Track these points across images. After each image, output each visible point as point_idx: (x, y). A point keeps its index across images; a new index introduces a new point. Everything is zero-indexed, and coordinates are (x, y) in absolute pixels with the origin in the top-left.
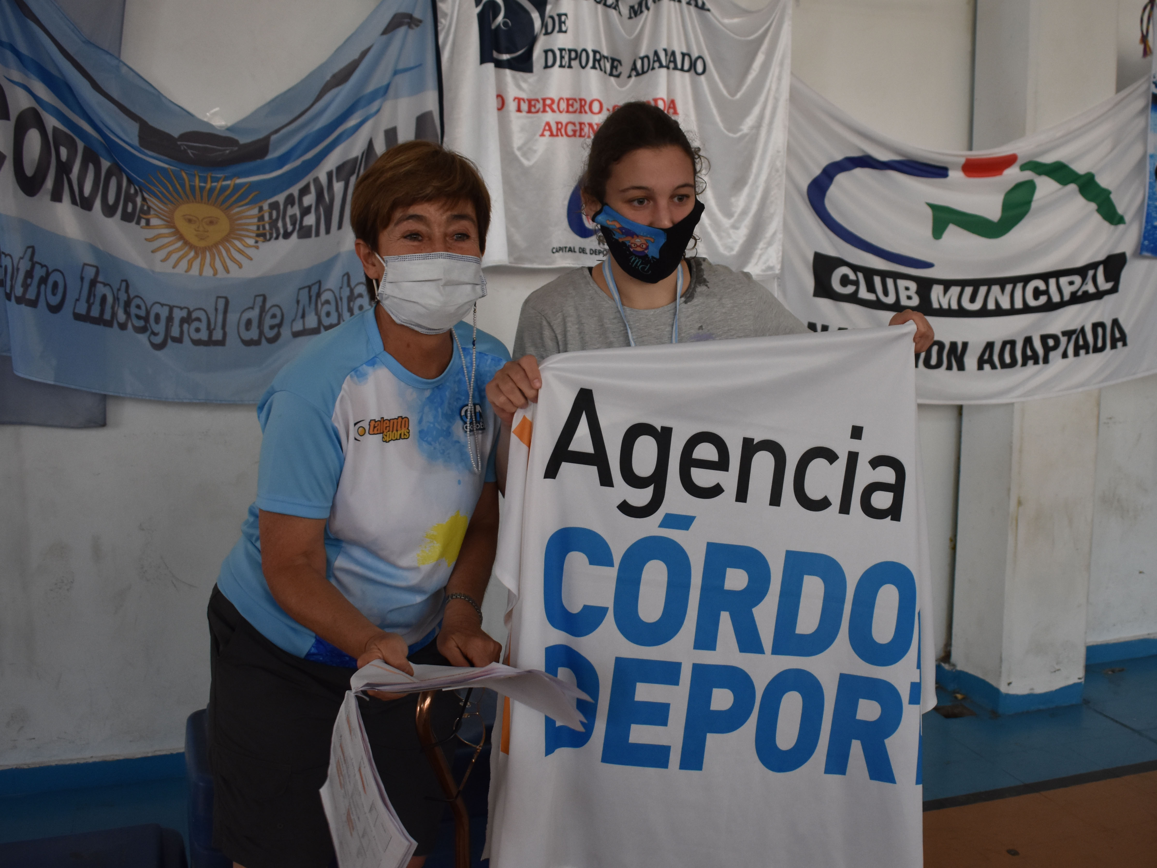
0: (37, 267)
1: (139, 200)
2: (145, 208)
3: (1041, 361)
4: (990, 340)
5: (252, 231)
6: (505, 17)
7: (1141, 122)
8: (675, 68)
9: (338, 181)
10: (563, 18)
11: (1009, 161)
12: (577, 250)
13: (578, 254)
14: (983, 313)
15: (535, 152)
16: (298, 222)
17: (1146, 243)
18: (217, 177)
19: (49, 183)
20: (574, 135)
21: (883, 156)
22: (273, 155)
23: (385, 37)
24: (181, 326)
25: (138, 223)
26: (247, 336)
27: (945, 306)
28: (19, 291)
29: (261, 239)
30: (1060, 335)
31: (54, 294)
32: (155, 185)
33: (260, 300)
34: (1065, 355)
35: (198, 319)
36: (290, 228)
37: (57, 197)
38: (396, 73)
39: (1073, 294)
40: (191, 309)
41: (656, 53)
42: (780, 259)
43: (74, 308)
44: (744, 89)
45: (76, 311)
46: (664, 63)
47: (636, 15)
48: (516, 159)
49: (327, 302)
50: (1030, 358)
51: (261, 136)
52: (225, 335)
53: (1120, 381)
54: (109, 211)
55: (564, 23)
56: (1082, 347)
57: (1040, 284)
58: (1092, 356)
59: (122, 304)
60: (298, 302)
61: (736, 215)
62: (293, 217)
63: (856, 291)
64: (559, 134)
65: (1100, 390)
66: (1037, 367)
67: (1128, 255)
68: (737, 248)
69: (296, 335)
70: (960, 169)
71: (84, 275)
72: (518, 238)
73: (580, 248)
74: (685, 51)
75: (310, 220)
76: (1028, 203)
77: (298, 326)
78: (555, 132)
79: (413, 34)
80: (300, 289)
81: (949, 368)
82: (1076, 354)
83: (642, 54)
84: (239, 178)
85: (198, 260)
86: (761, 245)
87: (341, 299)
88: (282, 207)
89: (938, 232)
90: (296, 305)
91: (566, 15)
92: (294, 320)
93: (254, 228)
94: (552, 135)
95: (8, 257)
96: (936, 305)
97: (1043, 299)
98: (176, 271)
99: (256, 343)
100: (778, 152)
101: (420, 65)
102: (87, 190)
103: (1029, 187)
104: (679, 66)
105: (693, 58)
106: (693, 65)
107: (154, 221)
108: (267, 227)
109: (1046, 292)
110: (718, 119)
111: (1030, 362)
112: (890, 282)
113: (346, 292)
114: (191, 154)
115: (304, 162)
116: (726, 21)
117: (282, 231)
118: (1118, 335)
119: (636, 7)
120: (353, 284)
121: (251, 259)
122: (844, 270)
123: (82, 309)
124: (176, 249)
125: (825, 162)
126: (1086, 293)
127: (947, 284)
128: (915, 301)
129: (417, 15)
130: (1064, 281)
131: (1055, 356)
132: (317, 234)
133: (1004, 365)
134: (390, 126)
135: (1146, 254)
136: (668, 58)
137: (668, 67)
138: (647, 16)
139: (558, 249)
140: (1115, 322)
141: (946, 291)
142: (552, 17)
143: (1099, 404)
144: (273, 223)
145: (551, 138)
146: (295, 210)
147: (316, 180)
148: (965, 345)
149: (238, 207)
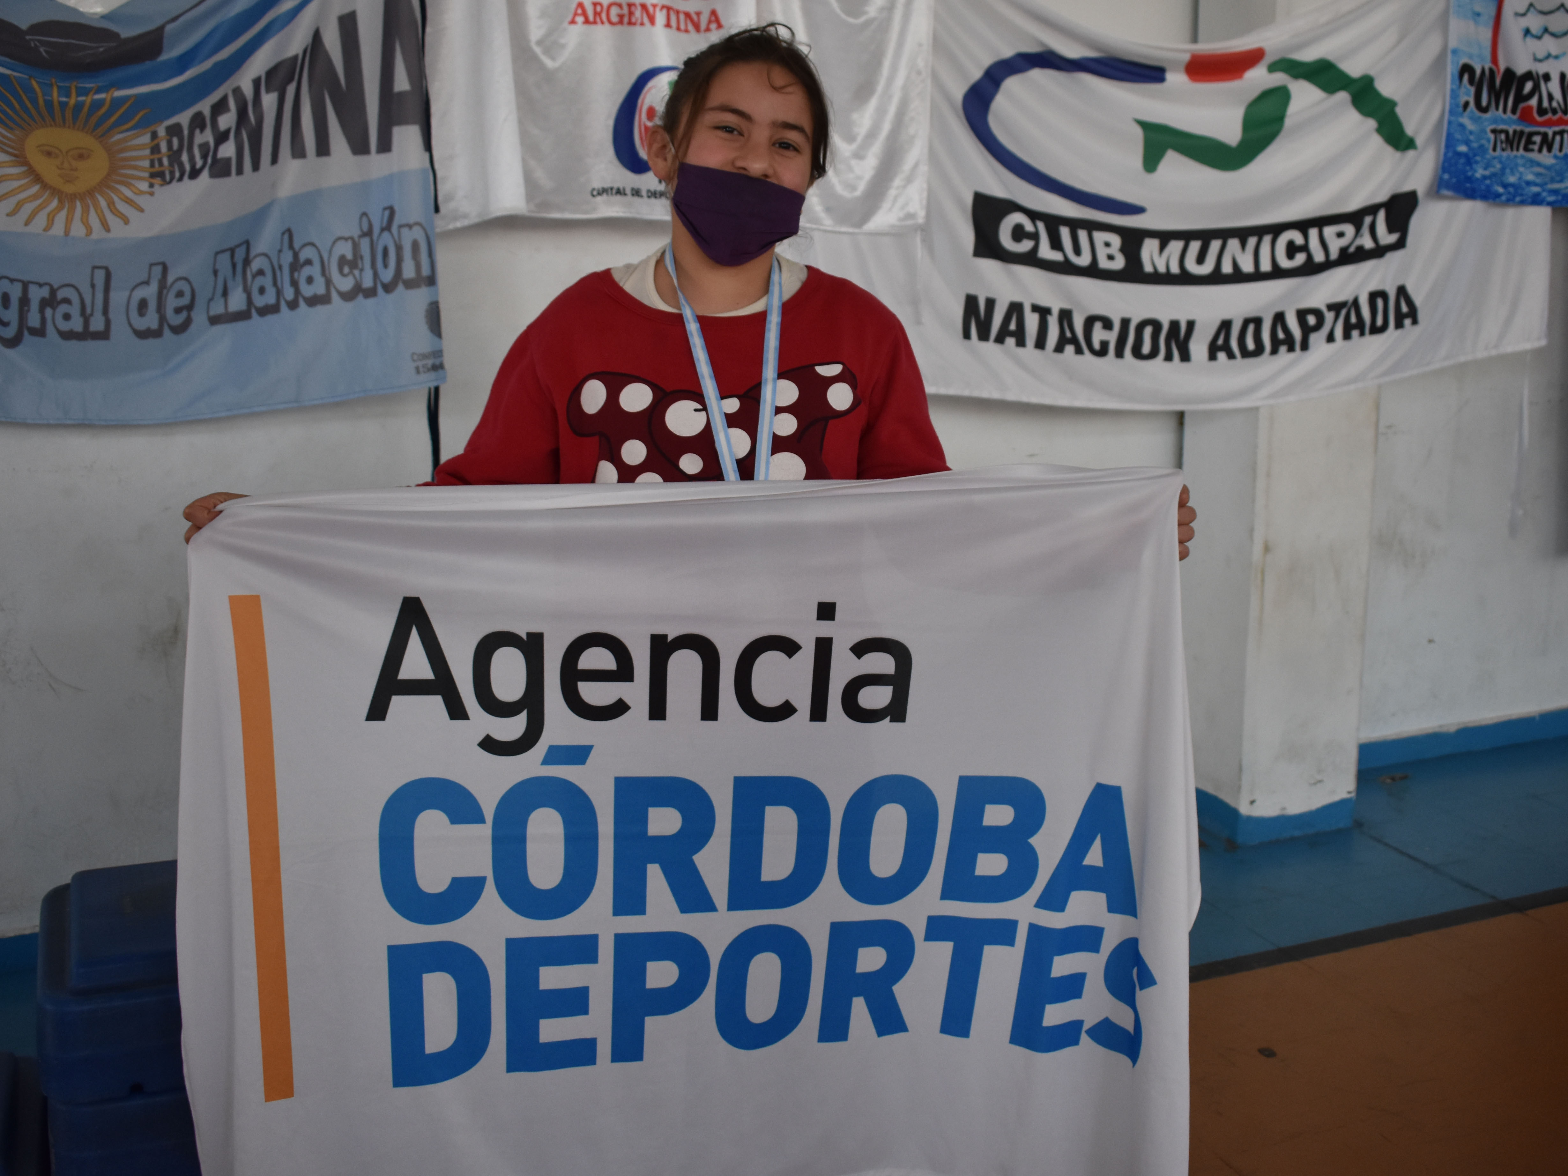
3: (1298, 346)
4: (1227, 317)
5: (142, 169)
9: (268, 91)
11: (1252, 58)
12: (628, 191)
13: (629, 198)
14: (1216, 278)
15: (563, 46)
16: (211, 154)
17: (1446, 176)
18: (85, 88)
20: (621, 22)
21: (1071, 51)
22: (170, 54)
24: (42, 311)
26: (141, 324)
27: (1162, 269)
29: (157, 181)
30: (1325, 309)
33: (157, 270)
34: (1330, 338)
35: (67, 301)
36: (199, 163)
39: (1343, 251)
40: (55, 286)
42: (924, 202)
48: (535, 58)
49: (261, 272)
50: (1282, 342)
51: (151, 25)
52: (108, 323)
53: (1407, 374)
56: (1355, 327)
57: (1297, 237)
58: (1369, 339)
60: (215, 272)
61: (859, 139)
62: (204, 147)
63: (1035, 249)
64: (598, 20)
65: (1380, 387)
66: (1292, 355)
67: (1420, 194)
68: (862, 187)
69: (214, 320)
70: (1183, 69)
72: (540, 175)
73: (633, 189)
75: (228, 150)
76: (1279, 120)
77: (218, 308)
78: (591, 18)
80: (217, 253)
81: (1169, 358)
82: (1347, 336)
84: (119, 87)
85: (63, 214)
86: (897, 182)
87: (280, 267)
88: (186, 132)
89: (1151, 162)
90: (212, 278)
92: (211, 300)
93: (146, 164)
94: (587, 21)
96: (1148, 268)
97: (1300, 259)
98: (31, 229)
99: (157, 334)
100: (920, 45)
103: (1280, 96)
108: (165, 161)
109: (1305, 248)
111: (1283, 349)
112: (1083, 235)
113: (287, 258)
114: (44, 54)
115: (216, 65)
117: (188, 167)
118: (1405, 309)
120: (297, 246)
121: (141, 210)
122: (1017, 218)
124: (30, 197)
125: (988, 61)
126: (1360, 249)
127: (1165, 238)
128: (1119, 263)
130: (1329, 231)
131: (1317, 339)
132: (240, 171)
133: (1246, 353)
134: (346, 10)
135: (1445, 192)
139: (601, 191)
140: (1402, 291)
141: (1162, 247)
143: (1377, 407)
144: (175, 156)
145: (586, 26)
146: (207, 136)
147: (237, 91)
148: (1191, 325)
149: (119, 133)
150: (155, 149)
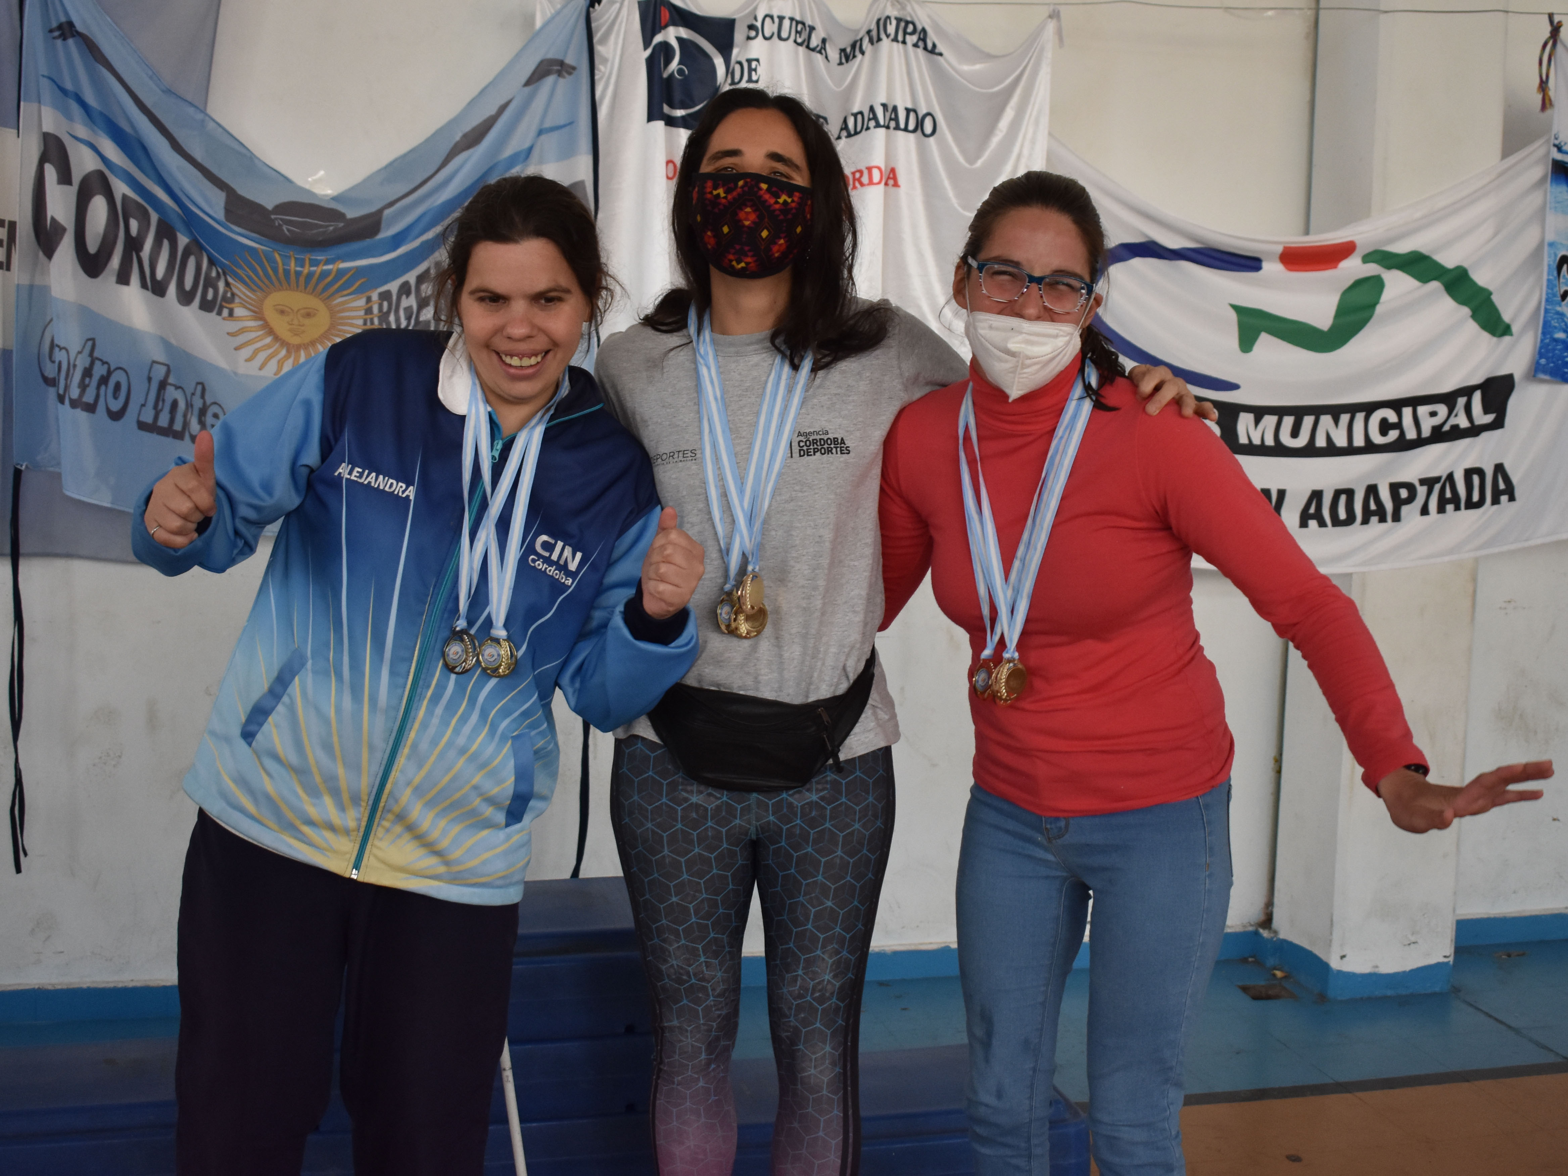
0: (98, 364)
1: (221, 285)
2: (229, 295)
3: (1389, 517)
4: (1318, 487)
5: (356, 326)
6: (680, 63)
7: (1536, 199)
8: (897, 128)
10: (754, 64)
11: (1346, 250)
14: (1310, 451)
16: (413, 316)
17: (1543, 361)
18: (317, 260)
19: (115, 262)
21: (1173, 242)
22: (386, 233)
23: (527, 89)
25: (219, 313)
27: (1257, 441)
28: (75, 393)
30: (1417, 484)
31: (115, 397)
32: (241, 268)
34: (1425, 511)
37: (123, 278)
38: (540, 132)
39: (1436, 429)
41: (872, 109)
43: (139, 415)
44: (987, 154)
45: (142, 419)
46: (882, 123)
47: (847, 61)
50: (1374, 513)
51: (373, 209)
53: (1505, 548)
54: (186, 298)
55: (755, 70)
56: (1449, 501)
57: (1391, 415)
58: (1464, 513)
59: (196, 411)
62: (408, 310)
65: (1477, 560)
66: (1383, 526)
67: (1517, 378)
70: (1278, 260)
71: (152, 375)
74: (910, 106)
75: (428, 313)
76: (1372, 306)
79: (563, 84)
82: (1441, 510)
83: (855, 110)
84: (343, 261)
88: (394, 297)
89: (1247, 342)
91: (757, 60)
93: (360, 322)
95: (64, 351)
96: (1243, 440)
97: (1393, 435)
98: (263, 372)
101: (571, 123)
102: (160, 272)
103: (1375, 285)
104: (902, 126)
105: (920, 117)
106: (920, 125)
107: (239, 312)
108: (376, 321)
109: (1398, 426)
110: (951, 193)
111: (1374, 519)
114: (287, 232)
115: (423, 244)
116: (966, 68)
118: (1502, 486)
119: (848, 50)
123: (148, 416)
124: (264, 346)
126: (1455, 427)
127: (1259, 413)
129: (569, 60)
130: (1423, 410)
131: (1410, 512)
133: (1337, 522)
135: (1542, 376)
136: (888, 115)
137: (888, 127)
138: (861, 61)
140: (1499, 469)
141: (1257, 422)
142: (740, 63)
143: (1474, 579)
144: (383, 317)
146: (411, 301)
148: (1282, 494)
149: (342, 296)
150: (369, 311)
